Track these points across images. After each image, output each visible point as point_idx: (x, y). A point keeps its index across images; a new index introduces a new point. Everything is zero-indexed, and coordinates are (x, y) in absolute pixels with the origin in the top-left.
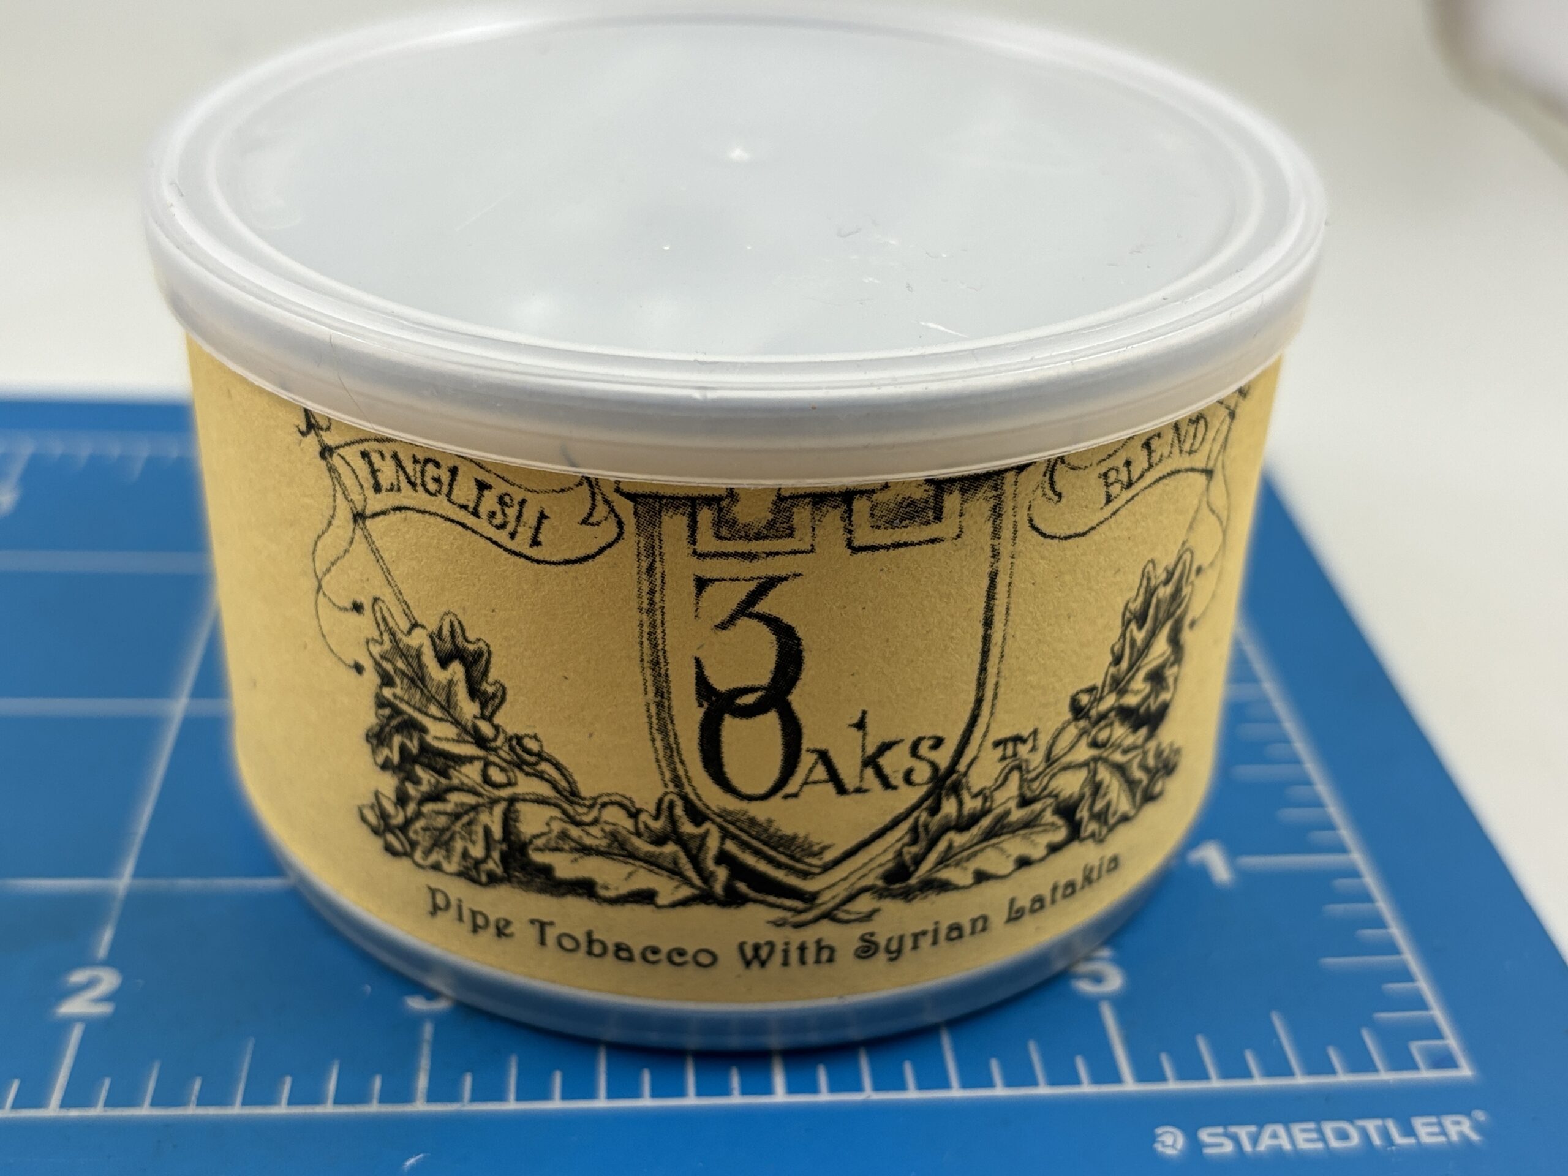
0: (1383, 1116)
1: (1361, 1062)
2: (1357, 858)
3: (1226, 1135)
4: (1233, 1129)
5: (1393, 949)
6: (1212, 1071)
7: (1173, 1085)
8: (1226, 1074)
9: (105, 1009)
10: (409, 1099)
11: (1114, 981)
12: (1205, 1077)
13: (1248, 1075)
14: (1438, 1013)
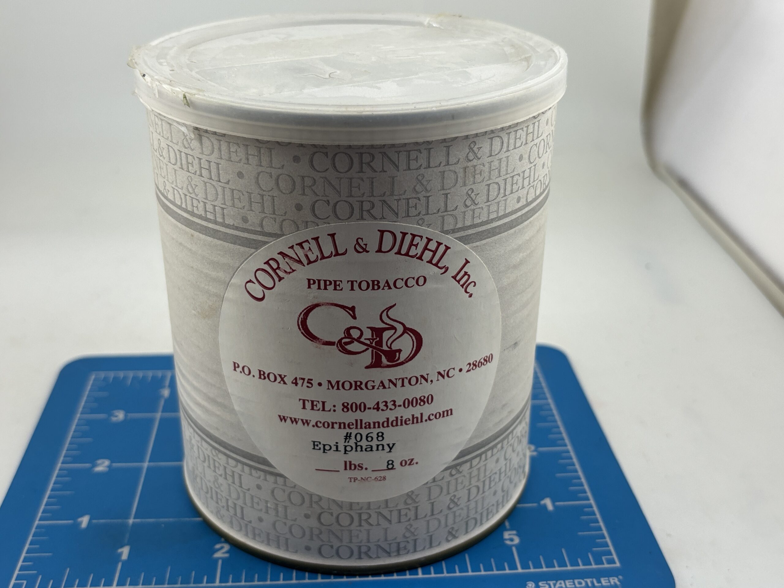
0: (592, 578)
1: (587, 562)
2: (592, 502)
3: (547, 584)
4: (549, 582)
5: (600, 529)
6: (544, 566)
7: (532, 570)
8: (547, 567)
9: (227, 555)
10: (316, 578)
11: (517, 541)
12: (542, 567)
13: (554, 567)
14: (611, 548)
